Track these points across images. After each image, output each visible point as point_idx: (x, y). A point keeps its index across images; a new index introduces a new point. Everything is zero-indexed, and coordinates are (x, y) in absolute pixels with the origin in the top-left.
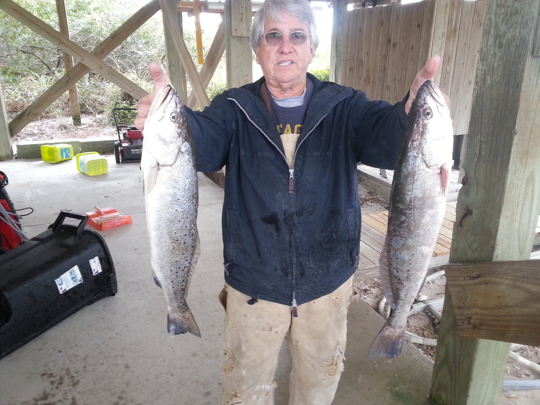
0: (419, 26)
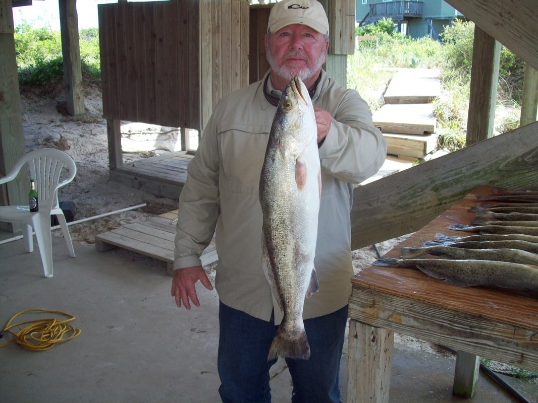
0: (185, 22)
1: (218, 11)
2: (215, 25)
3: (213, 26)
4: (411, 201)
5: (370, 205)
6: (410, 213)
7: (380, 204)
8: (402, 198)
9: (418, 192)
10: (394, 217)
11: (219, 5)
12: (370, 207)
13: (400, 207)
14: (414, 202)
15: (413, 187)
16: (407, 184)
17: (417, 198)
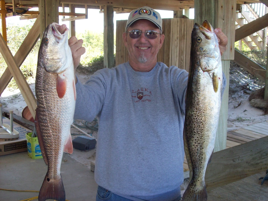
1: (184, 26)
2: (182, 34)
3: (180, 35)
4: (259, 161)
5: (234, 161)
6: (259, 169)
7: (240, 161)
8: (254, 159)
9: (264, 156)
10: (248, 171)
11: (185, 22)
12: (234, 163)
13: (252, 165)
14: (261, 162)
15: (260, 152)
16: (257, 150)
17: (263, 160)
